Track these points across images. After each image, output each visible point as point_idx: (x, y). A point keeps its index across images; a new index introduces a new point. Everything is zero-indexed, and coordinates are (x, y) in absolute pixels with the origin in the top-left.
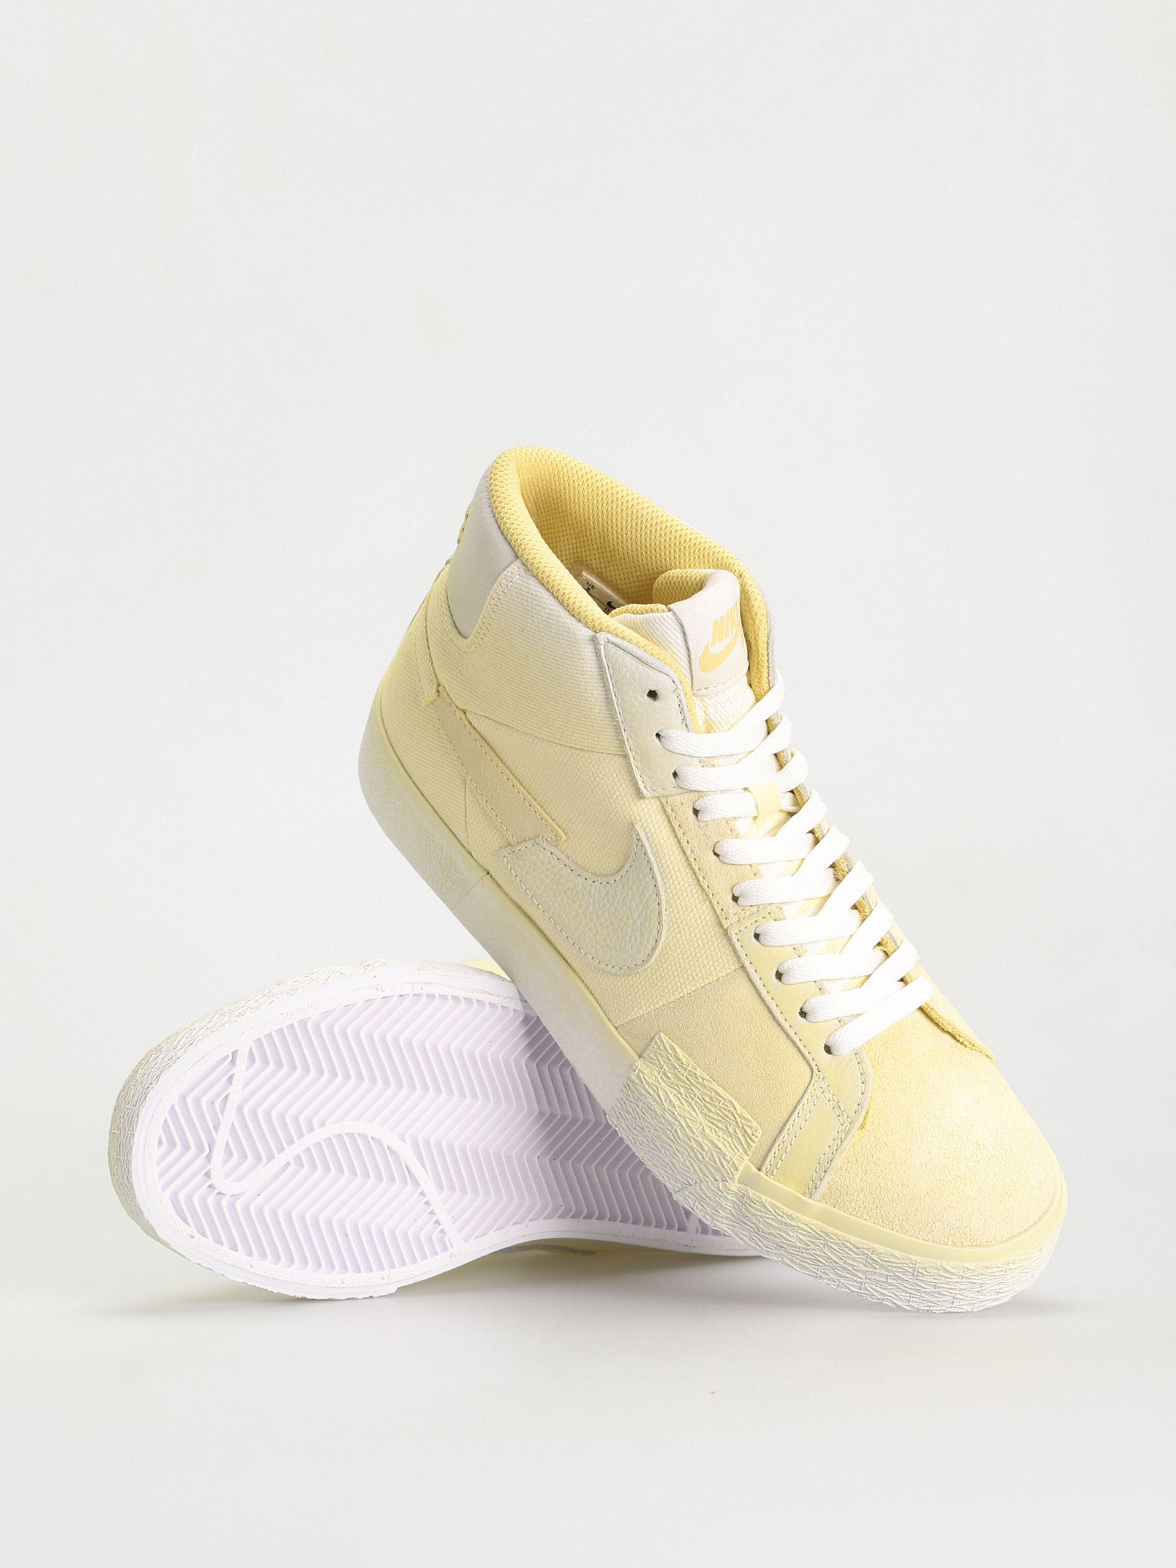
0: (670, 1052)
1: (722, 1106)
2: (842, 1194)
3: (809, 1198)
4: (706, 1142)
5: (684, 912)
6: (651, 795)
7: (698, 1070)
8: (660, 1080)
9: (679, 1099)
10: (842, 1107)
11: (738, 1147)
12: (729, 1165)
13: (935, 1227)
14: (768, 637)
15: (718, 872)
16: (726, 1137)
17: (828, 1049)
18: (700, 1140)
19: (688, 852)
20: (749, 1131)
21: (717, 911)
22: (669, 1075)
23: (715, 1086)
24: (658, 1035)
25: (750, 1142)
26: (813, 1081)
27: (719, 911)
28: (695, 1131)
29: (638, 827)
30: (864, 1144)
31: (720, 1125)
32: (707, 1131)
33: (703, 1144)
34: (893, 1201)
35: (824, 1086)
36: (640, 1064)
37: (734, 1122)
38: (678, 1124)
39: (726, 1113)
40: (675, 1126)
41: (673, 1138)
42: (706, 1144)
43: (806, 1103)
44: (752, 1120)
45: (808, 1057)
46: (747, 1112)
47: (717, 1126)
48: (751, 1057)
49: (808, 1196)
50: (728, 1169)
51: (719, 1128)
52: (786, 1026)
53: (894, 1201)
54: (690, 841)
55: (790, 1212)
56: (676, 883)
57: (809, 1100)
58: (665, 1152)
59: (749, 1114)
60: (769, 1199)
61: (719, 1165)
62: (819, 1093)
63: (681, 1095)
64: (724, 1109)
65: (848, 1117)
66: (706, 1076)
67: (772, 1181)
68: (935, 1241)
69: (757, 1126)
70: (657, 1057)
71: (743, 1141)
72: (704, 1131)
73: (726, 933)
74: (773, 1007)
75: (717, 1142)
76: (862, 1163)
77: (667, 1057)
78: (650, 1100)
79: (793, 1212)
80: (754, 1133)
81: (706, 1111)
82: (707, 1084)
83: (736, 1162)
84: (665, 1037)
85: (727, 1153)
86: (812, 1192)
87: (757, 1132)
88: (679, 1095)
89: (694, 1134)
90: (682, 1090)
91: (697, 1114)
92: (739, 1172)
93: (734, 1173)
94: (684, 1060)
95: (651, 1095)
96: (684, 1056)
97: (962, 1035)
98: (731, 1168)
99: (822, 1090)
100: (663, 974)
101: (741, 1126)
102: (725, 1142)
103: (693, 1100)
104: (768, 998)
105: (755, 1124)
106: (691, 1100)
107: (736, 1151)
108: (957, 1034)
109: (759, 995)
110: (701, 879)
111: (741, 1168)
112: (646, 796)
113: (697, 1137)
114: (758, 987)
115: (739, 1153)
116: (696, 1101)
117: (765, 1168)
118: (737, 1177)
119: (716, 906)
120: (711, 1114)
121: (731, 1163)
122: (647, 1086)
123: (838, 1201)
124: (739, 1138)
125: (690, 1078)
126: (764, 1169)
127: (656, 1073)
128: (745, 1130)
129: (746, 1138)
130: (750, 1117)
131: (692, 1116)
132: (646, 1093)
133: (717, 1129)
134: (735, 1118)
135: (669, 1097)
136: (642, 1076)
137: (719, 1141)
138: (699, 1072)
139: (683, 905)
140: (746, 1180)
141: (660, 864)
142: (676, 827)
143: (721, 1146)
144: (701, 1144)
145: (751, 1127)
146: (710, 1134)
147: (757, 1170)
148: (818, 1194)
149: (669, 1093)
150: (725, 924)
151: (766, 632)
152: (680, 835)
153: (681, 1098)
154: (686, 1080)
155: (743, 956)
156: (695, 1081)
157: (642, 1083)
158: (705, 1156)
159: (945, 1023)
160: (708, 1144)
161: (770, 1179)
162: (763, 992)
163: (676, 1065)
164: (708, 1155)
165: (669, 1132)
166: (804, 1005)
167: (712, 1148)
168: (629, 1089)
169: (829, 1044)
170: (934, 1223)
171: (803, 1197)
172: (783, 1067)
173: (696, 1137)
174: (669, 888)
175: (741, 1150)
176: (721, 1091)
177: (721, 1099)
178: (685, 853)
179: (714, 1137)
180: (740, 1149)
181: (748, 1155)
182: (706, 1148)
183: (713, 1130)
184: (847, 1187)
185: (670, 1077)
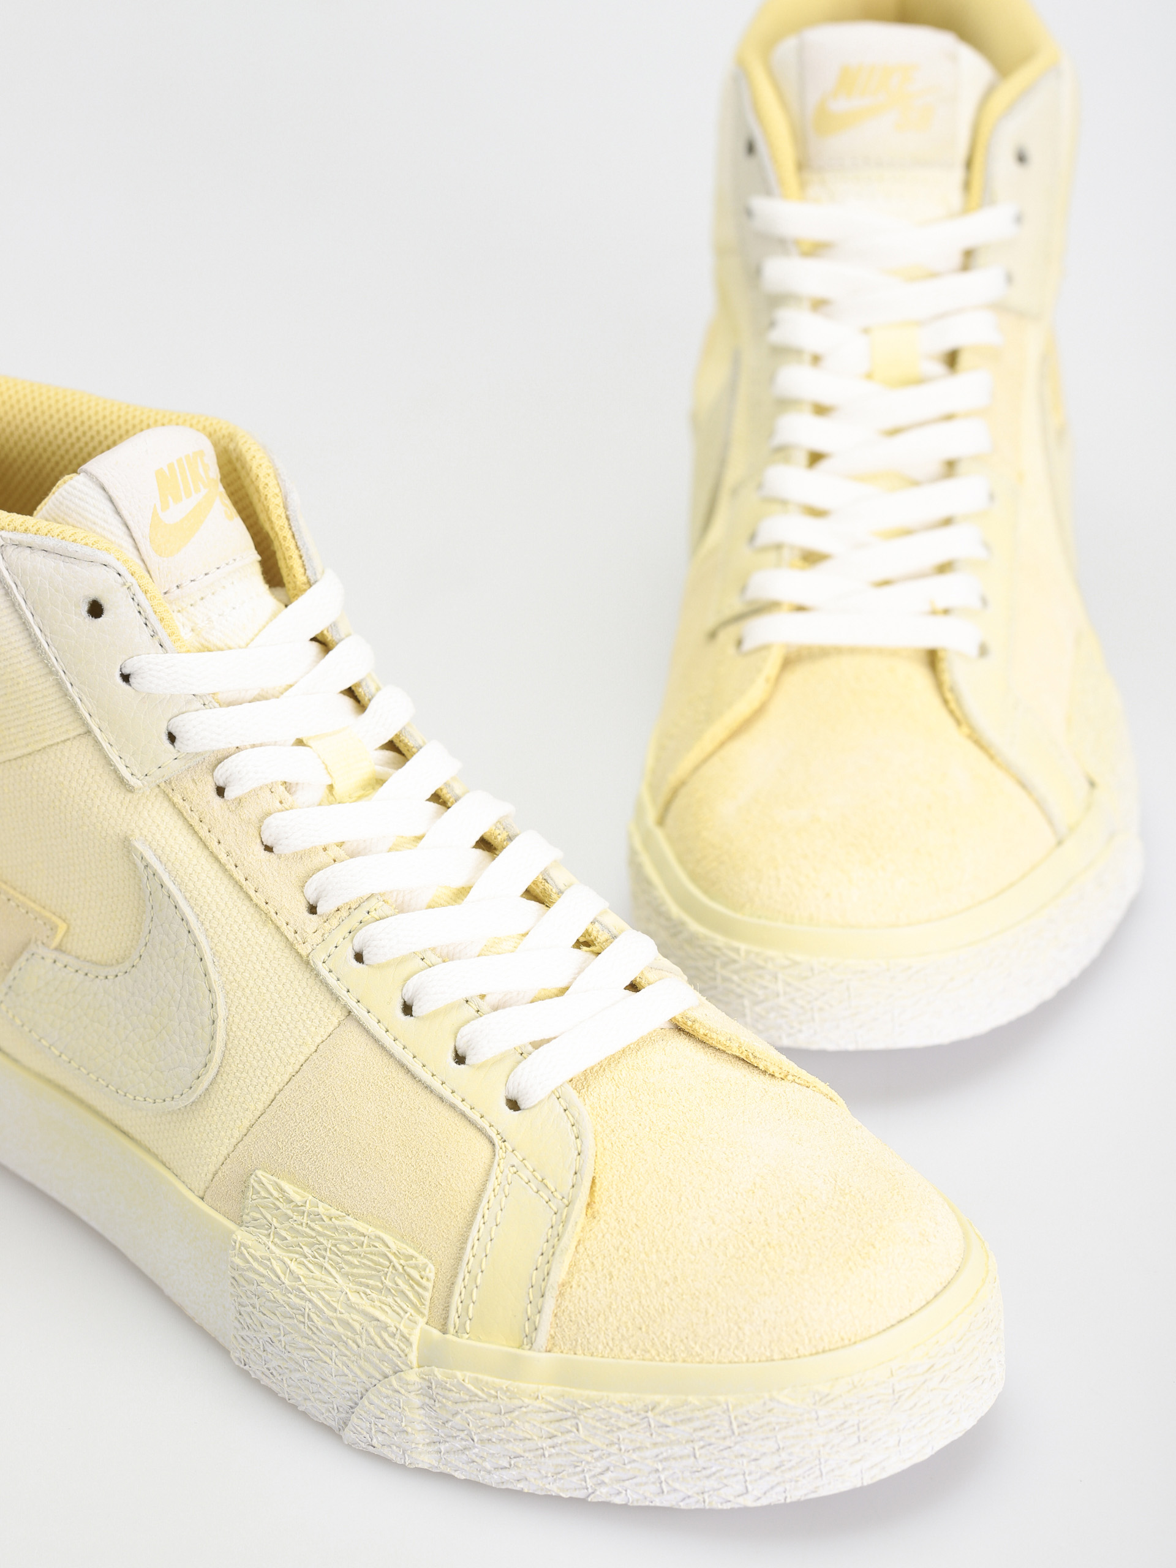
0: (276, 1194)
1: (368, 1249)
2: (580, 1325)
3: (530, 1349)
4: (356, 1317)
5: (241, 958)
6: (143, 784)
7: (320, 1207)
8: (273, 1247)
9: (304, 1265)
10: (549, 1185)
11: (405, 1307)
12: (397, 1341)
13: (744, 1334)
14: (286, 508)
15: (275, 873)
16: (384, 1298)
17: (514, 1105)
18: (346, 1316)
19: (223, 857)
20: (414, 1273)
21: (289, 937)
22: (284, 1233)
23: (351, 1222)
24: (253, 1176)
25: (420, 1290)
26: (497, 1158)
27: (291, 935)
28: (335, 1305)
29: (139, 845)
30: (600, 1235)
31: (371, 1282)
32: (354, 1298)
33: (351, 1321)
34: (664, 1311)
35: (516, 1162)
36: (240, 1235)
37: (391, 1268)
38: (310, 1306)
39: (375, 1258)
40: (307, 1310)
41: (310, 1333)
42: (355, 1319)
43: (492, 1197)
44: (416, 1254)
45: (483, 1123)
46: (407, 1244)
47: (367, 1286)
48: (393, 1153)
49: (528, 1347)
50: (396, 1348)
51: (372, 1288)
52: (435, 1083)
53: (666, 1310)
54: (221, 838)
55: (504, 1383)
56: (218, 914)
57: (496, 1191)
58: (309, 1366)
59: (411, 1247)
60: (468, 1374)
61: (382, 1346)
62: (510, 1175)
63: (306, 1257)
64: (371, 1253)
65: (563, 1198)
66: (333, 1211)
67: (469, 1342)
68: (751, 1360)
69: (426, 1261)
70: (262, 1214)
71: (410, 1294)
72: (349, 1300)
73: (306, 963)
74: (407, 1058)
75: (372, 1311)
76: (603, 1265)
77: (274, 1204)
78: (266, 1286)
79: (510, 1382)
80: (423, 1273)
81: (347, 1269)
82: (337, 1222)
83: (405, 1331)
84: (264, 1174)
85: (389, 1321)
86: (531, 1338)
87: (428, 1270)
88: (303, 1259)
89: (335, 1310)
90: (306, 1249)
91: (335, 1278)
92: (415, 1347)
93: (407, 1350)
94: (298, 1199)
95: (264, 1276)
96: (297, 1193)
97: (758, 1056)
98: (401, 1345)
99: (514, 1169)
100: (238, 1074)
101: (401, 1269)
102: (384, 1306)
103: (324, 1258)
104: (397, 1049)
105: (422, 1260)
106: (321, 1259)
107: (402, 1313)
108: (751, 1057)
109: (383, 1047)
110: (252, 893)
111: (415, 1339)
112: (136, 787)
113: (342, 1313)
114: (378, 1036)
115: (409, 1314)
116: (330, 1259)
117: (453, 1326)
118: (413, 1357)
119: (284, 927)
120: (355, 1271)
121: (398, 1336)
122: (255, 1265)
123: (577, 1341)
124: (403, 1292)
125: (312, 1225)
126: (451, 1330)
127: (264, 1238)
128: (409, 1275)
129: (412, 1287)
130: (411, 1251)
131: (328, 1284)
132: (256, 1277)
133: (368, 1291)
134: (391, 1262)
135: (288, 1267)
136: (245, 1252)
137: (374, 1307)
138: (322, 1209)
139: (237, 947)
140: (430, 1358)
141: (188, 895)
142: (195, 822)
143: (378, 1314)
144: (349, 1324)
145: (416, 1267)
146: (359, 1301)
147: (441, 1334)
148: (542, 1338)
149: (289, 1262)
150: (304, 950)
151: (279, 500)
152: (203, 833)
153: (306, 1263)
154: (308, 1230)
155: (342, 993)
156: (321, 1226)
157: (248, 1262)
158: (359, 1341)
159: (723, 1039)
160: (363, 1321)
161: (464, 1340)
162: (387, 1040)
163: (289, 1212)
164: (364, 1337)
165: (302, 1326)
166: (455, 1042)
167: (366, 1323)
168: (238, 1284)
169: (512, 1096)
170: (739, 1328)
171: (520, 1352)
172: (445, 1153)
173: (339, 1315)
174: (211, 927)
175: (411, 1310)
176: (361, 1226)
177: (362, 1238)
178: (217, 859)
179: (364, 1303)
180: (408, 1309)
181: (423, 1314)
182: (357, 1327)
183: (362, 1295)
184: (586, 1312)
185: (285, 1235)
